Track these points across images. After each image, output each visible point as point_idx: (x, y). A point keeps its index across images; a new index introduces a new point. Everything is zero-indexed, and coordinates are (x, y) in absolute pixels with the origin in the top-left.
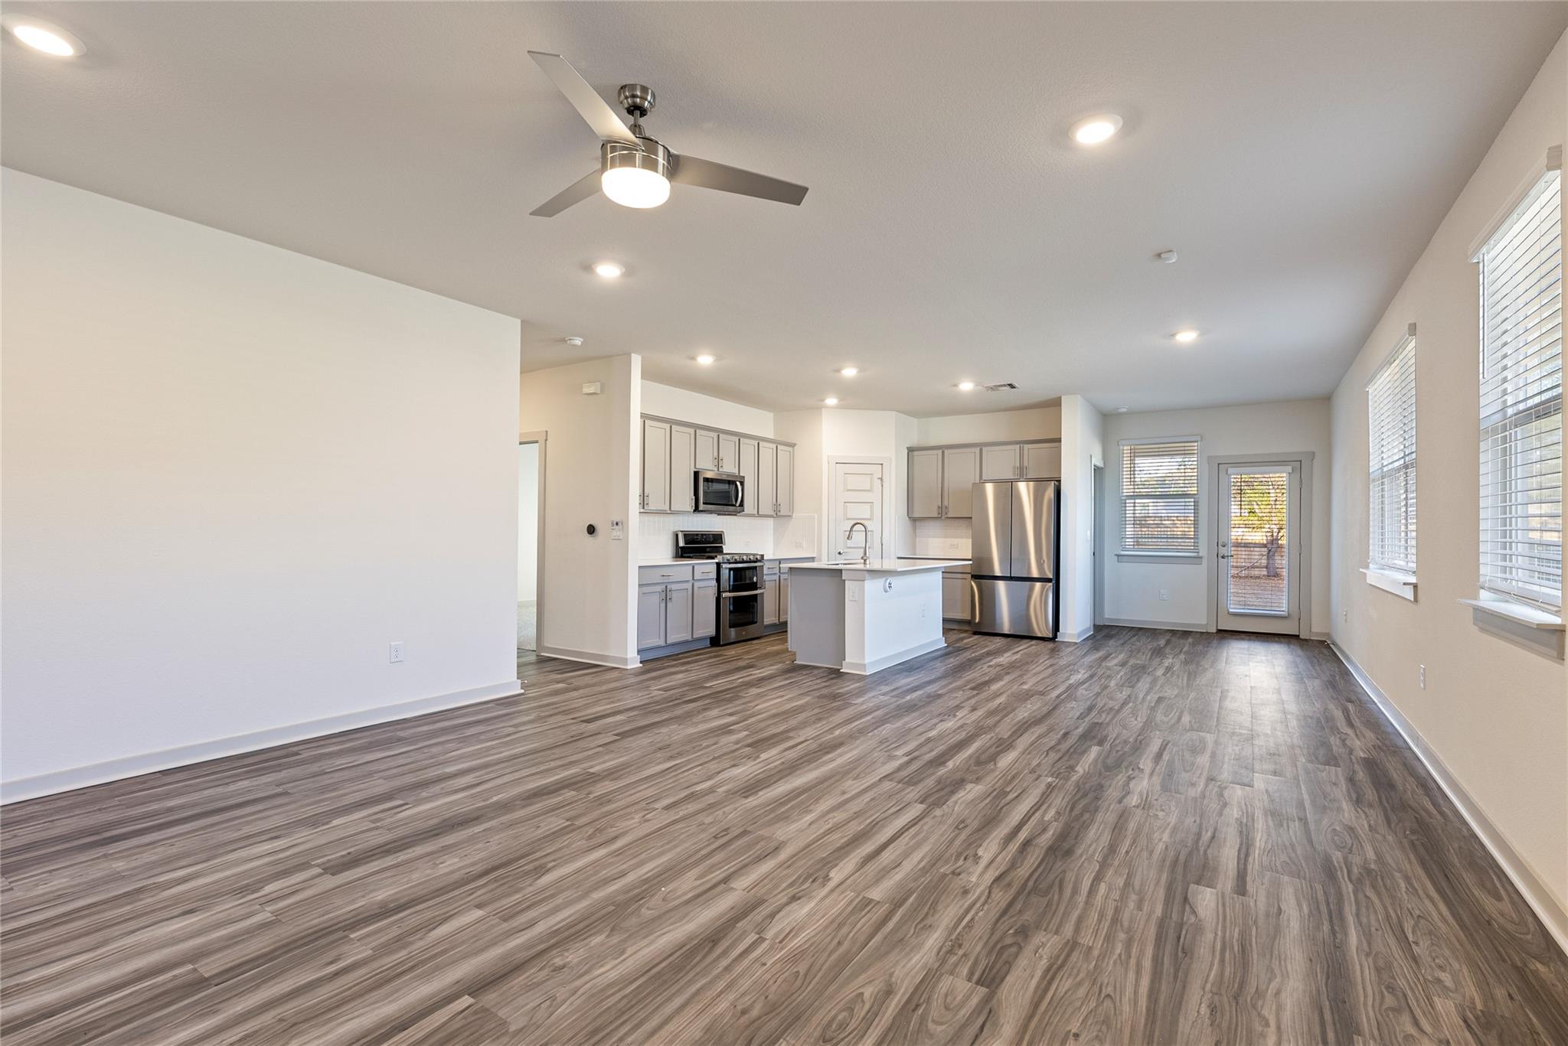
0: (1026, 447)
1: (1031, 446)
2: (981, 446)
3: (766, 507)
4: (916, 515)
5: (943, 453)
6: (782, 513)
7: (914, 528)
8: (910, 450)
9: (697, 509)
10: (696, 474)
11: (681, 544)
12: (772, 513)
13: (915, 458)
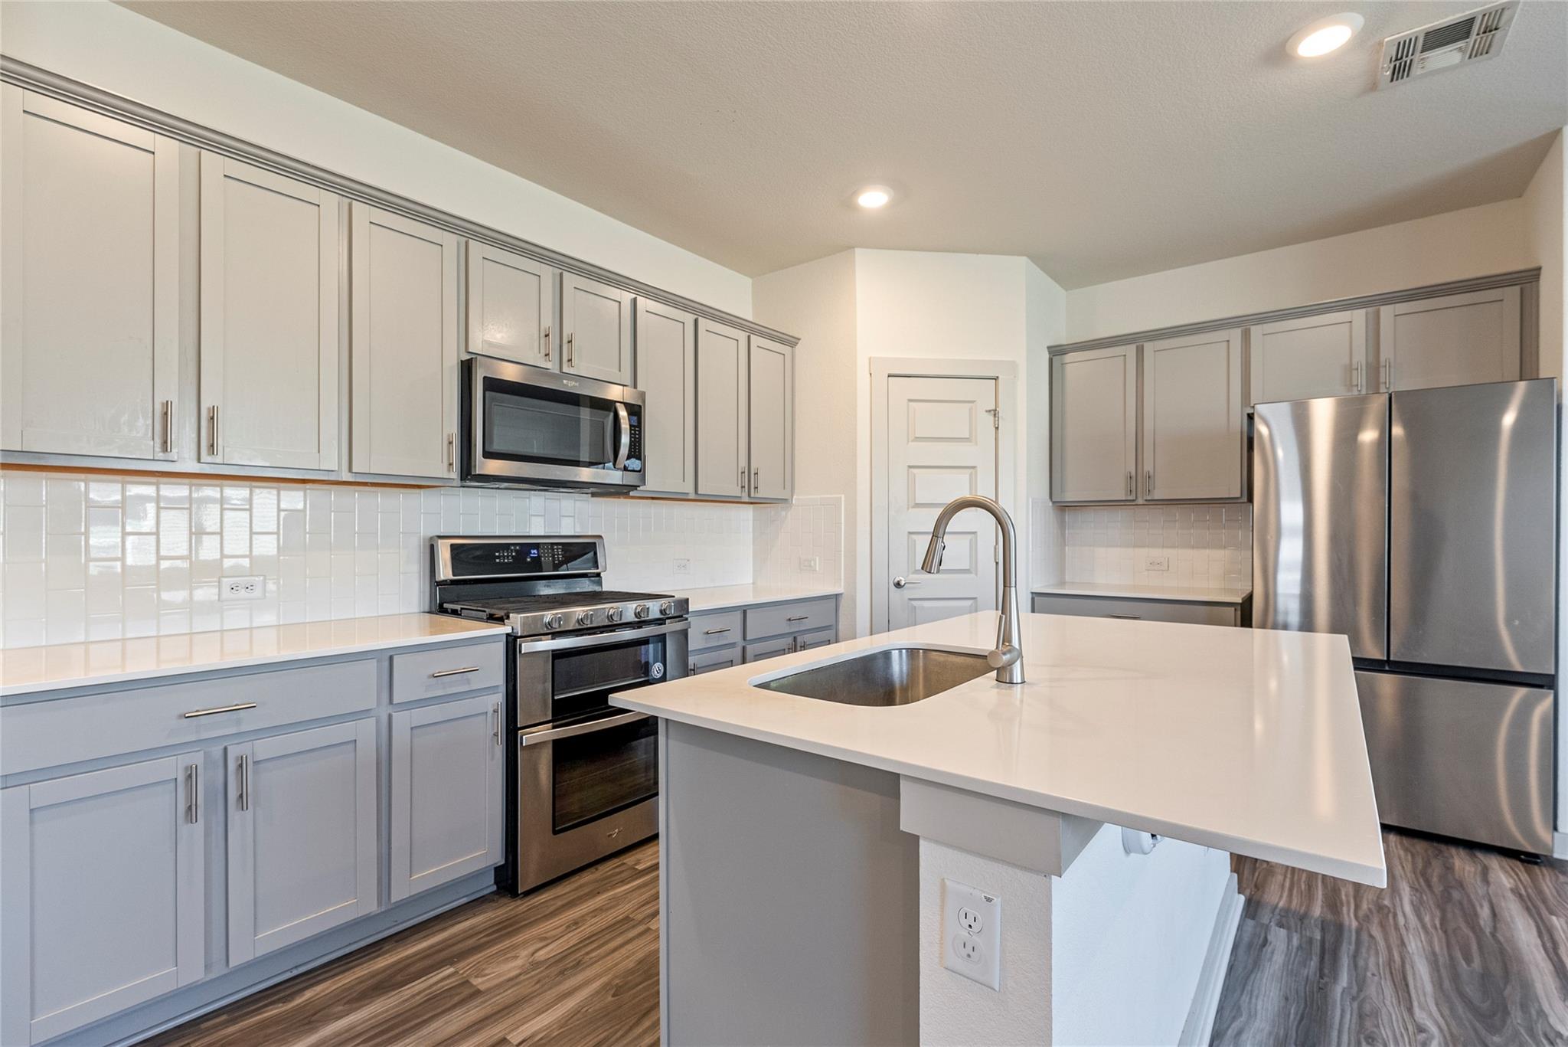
0: (1387, 312)
1: (1402, 308)
2: (1244, 323)
3: (719, 478)
4: (1070, 496)
5: (1140, 351)
6: (762, 493)
7: (1062, 525)
8: (1057, 352)
9: (467, 473)
10: (467, 369)
11: (445, 572)
12: (734, 490)
13: (1069, 368)
